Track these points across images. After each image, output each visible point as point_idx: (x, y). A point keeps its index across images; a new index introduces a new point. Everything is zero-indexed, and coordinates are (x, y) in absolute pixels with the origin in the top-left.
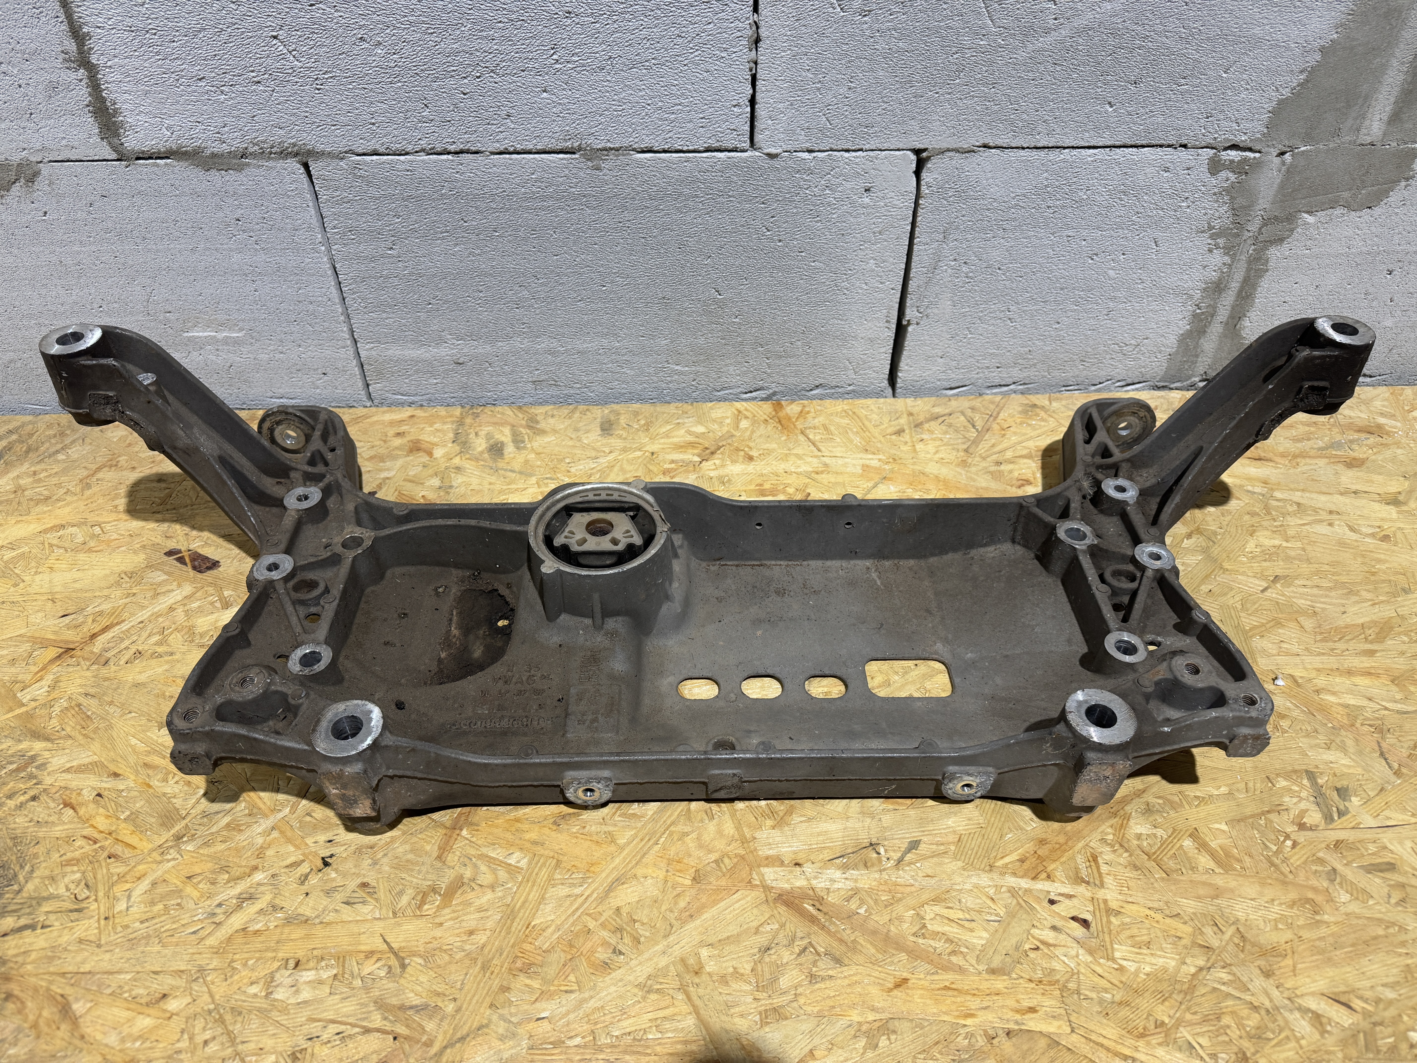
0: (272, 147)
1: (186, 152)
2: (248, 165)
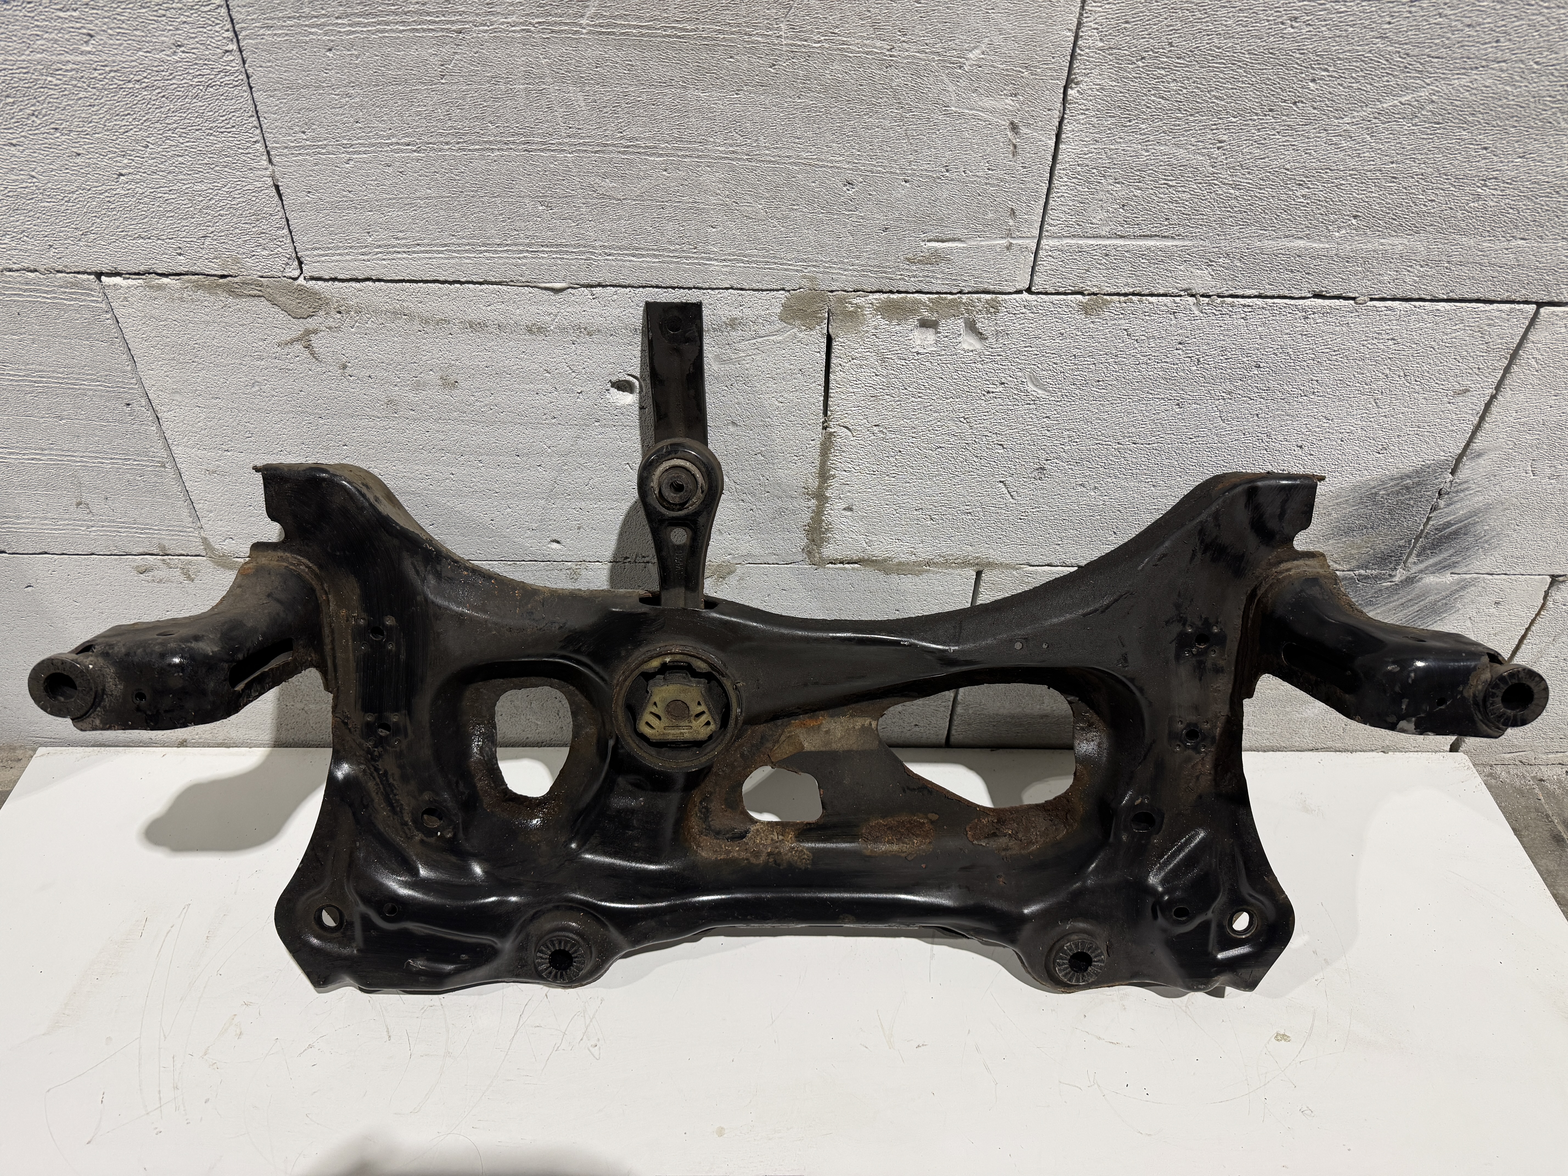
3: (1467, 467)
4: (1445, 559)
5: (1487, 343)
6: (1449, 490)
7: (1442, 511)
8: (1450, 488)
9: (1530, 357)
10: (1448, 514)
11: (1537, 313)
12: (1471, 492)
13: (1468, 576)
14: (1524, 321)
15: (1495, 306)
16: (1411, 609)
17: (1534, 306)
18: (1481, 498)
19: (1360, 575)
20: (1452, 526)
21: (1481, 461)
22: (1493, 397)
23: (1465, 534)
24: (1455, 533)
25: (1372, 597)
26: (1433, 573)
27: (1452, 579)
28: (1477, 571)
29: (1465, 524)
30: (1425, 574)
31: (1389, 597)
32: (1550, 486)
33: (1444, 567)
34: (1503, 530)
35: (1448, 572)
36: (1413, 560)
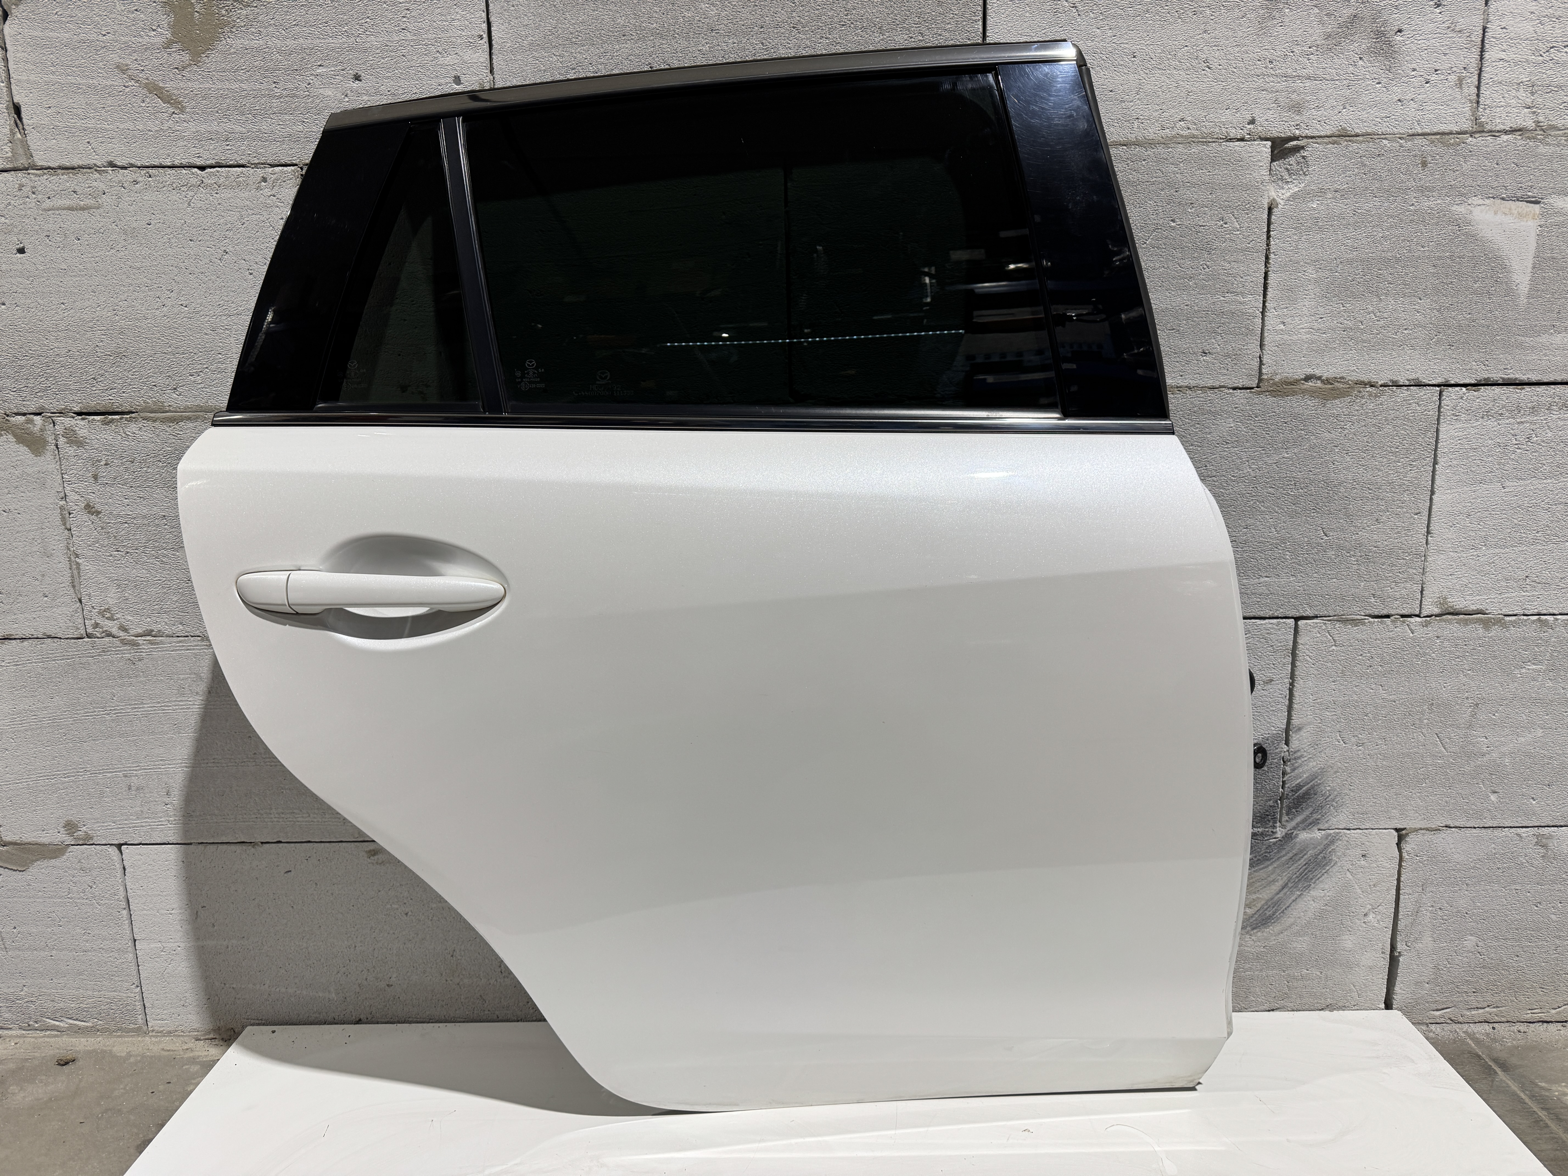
3: (1295, 739)
4: (1309, 817)
5: (1272, 646)
6: (1289, 758)
7: (1290, 775)
8: (1289, 755)
9: (1305, 654)
10: (1296, 778)
11: (1296, 625)
12: (1306, 759)
13: (1332, 831)
14: (1289, 630)
15: (1267, 621)
16: (1300, 863)
17: (1293, 620)
18: (1315, 764)
20: (1303, 787)
21: (1302, 733)
22: (1292, 684)
23: (1315, 794)
24: (1307, 793)
25: (1266, 852)
26: (1304, 829)
27: (1320, 834)
28: (1337, 826)
29: (1311, 785)
30: (1299, 830)
31: (1278, 852)
32: (1360, 752)
33: (1311, 824)
34: (1342, 790)
35: (1316, 828)
36: (1285, 818)
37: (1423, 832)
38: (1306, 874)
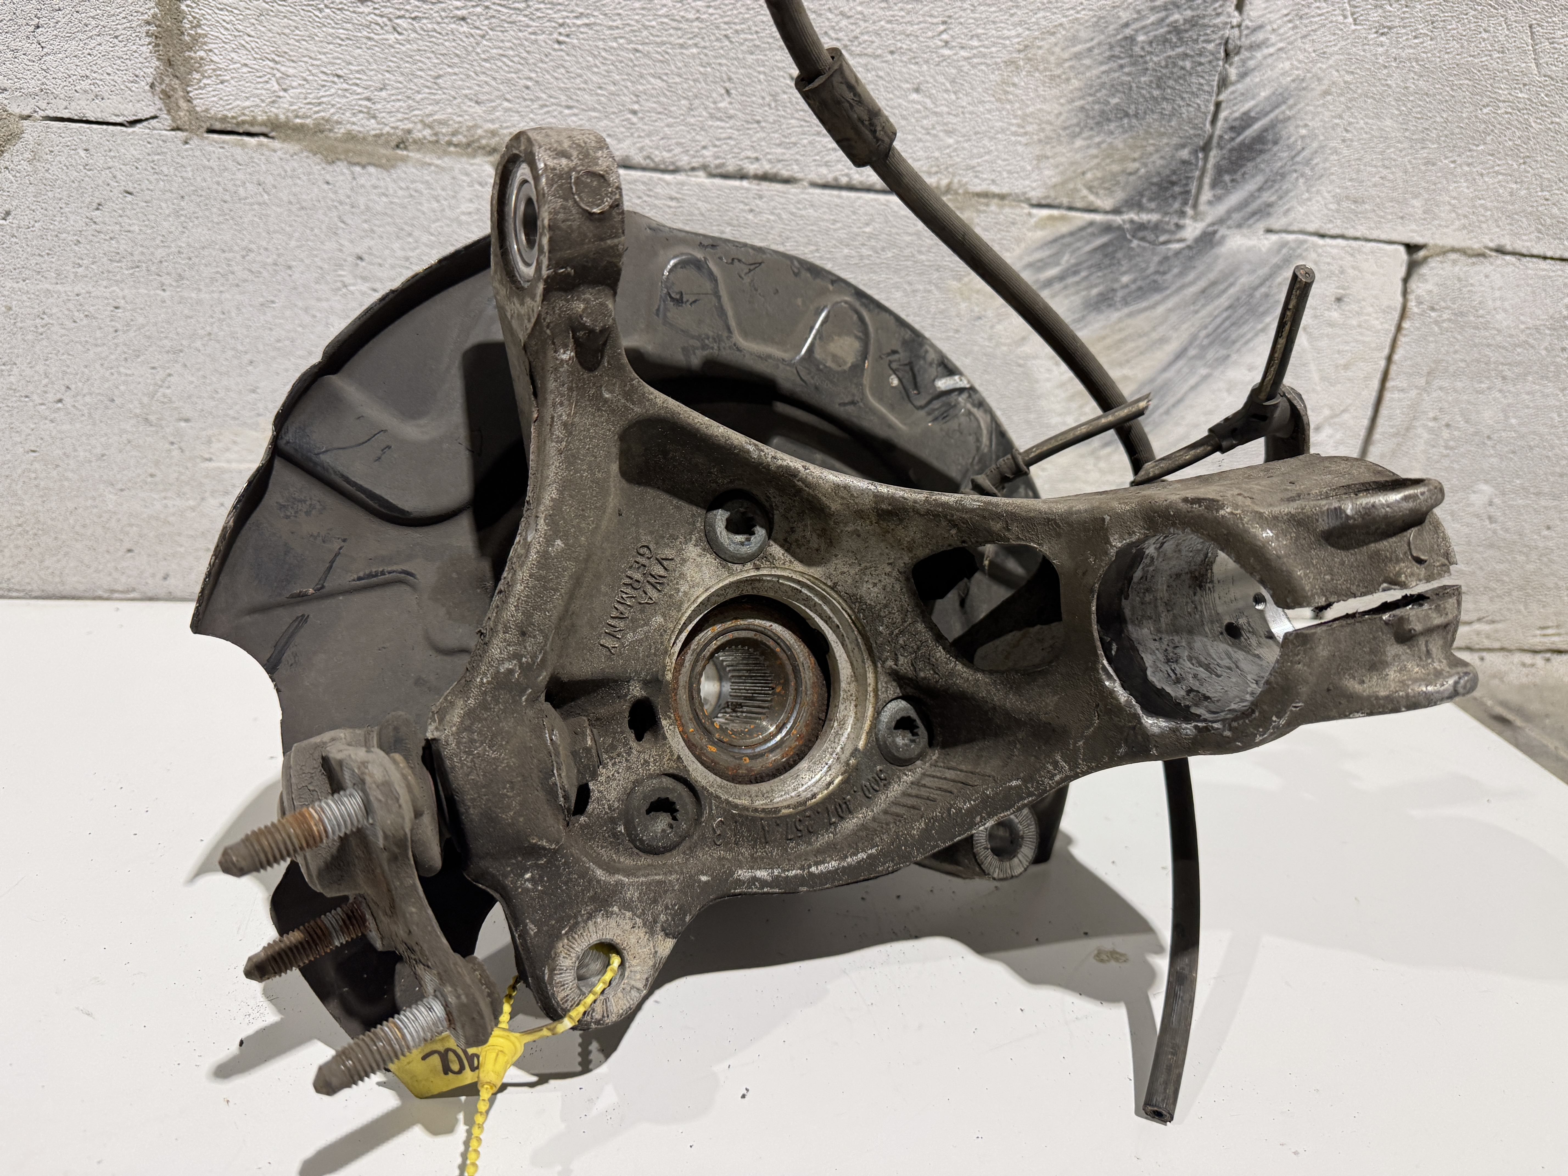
0: (454, 133)
1: (302, 126)
2: (404, 160)
4: (1252, 197)
6: (1238, 43)
7: (1233, 88)
8: (1240, 37)
10: (1246, 95)
12: (1272, 50)
13: (1291, 237)
16: (1217, 303)
18: (1287, 65)
19: (1132, 221)
20: (1254, 122)
23: (1275, 143)
24: (1260, 138)
25: (1157, 272)
26: (1239, 226)
27: (1266, 242)
28: (1301, 226)
29: (1272, 121)
30: (1229, 228)
31: (1181, 274)
32: (1380, 50)
33: (1254, 214)
34: (1327, 139)
35: (1261, 226)
36: (1206, 195)
37: (1453, 256)
38: (1225, 331)
